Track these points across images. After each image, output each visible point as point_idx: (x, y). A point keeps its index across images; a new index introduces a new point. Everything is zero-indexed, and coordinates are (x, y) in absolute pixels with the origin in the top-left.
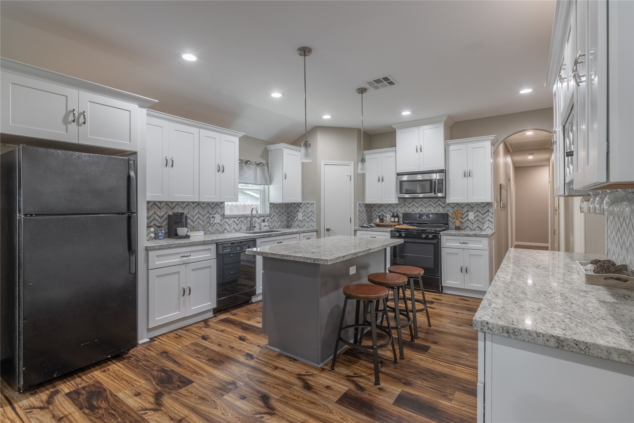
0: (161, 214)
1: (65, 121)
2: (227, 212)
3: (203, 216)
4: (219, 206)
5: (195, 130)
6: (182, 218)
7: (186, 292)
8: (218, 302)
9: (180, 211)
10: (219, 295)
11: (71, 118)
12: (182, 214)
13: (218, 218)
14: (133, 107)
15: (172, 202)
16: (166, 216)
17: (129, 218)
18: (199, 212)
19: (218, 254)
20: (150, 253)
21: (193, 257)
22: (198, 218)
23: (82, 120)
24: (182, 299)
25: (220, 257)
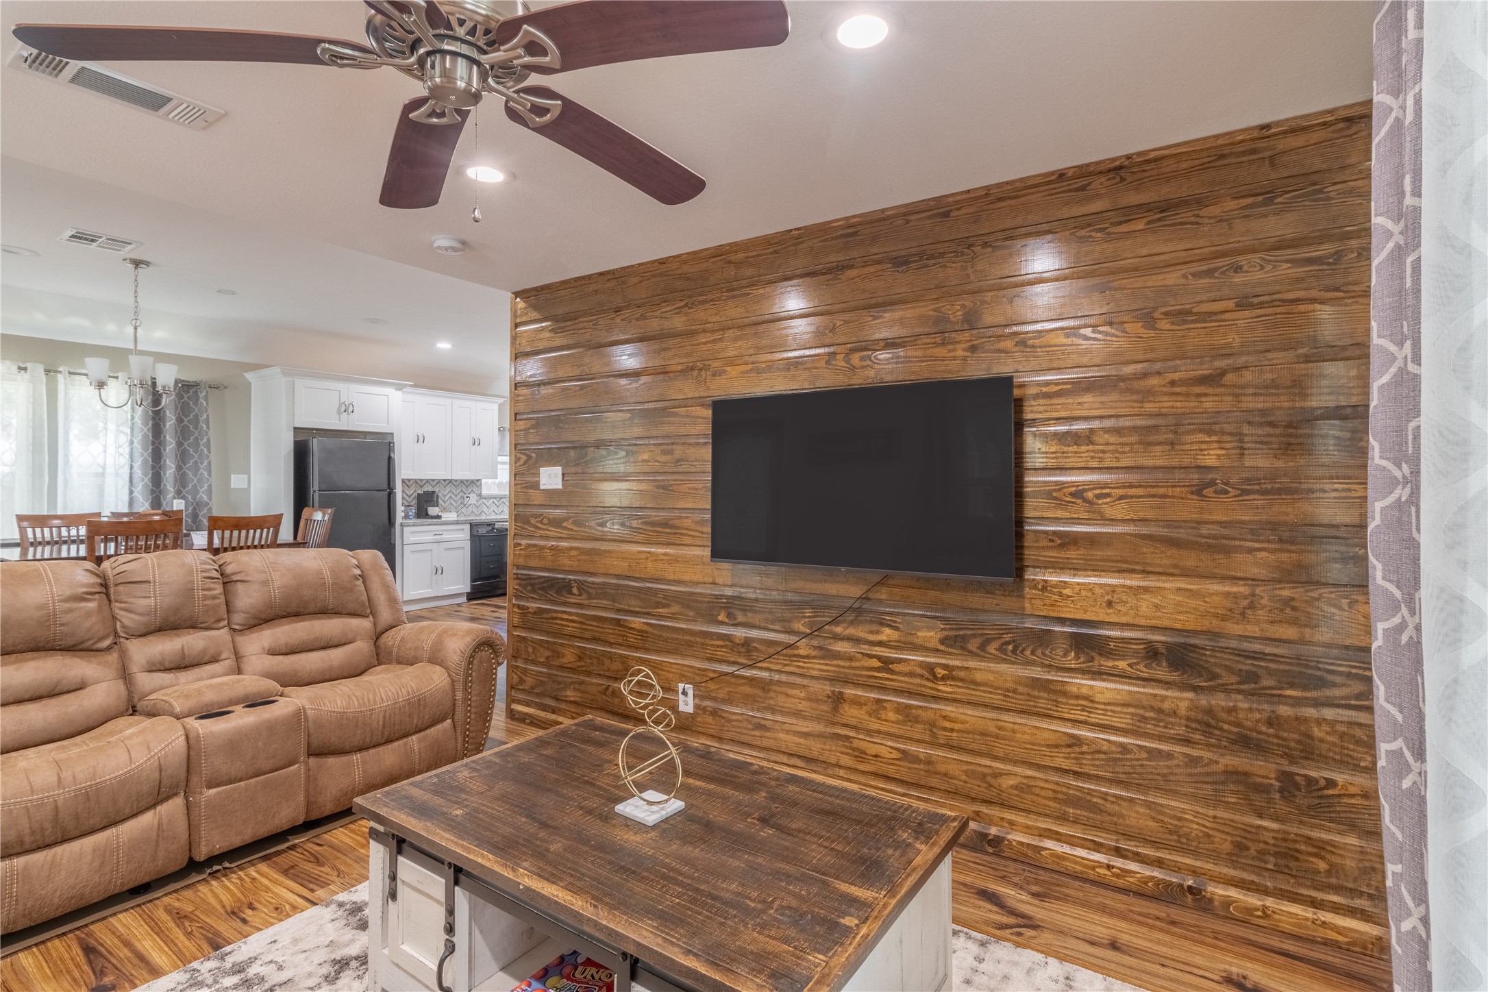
0: (409, 493)
1: (339, 413)
2: (485, 492)
3: (456, 496)
4: (475, 483)
5: (447, 401)
6: (432, 497)
7: (438, 571)
8: (473, 587)
9: (430, 489)
10: (473, 580)
11: (343, 409)
12: (433, 492)
13: (473, 498)
14: (391, 391)
15: (421, 480)
16: (415, 494)
17: (390, 494)
18: (451, 491)
19: (472, 536)
20: (405, 529)
21: (446, 536)
22: (450, 497)
23: (351, 410)
24: (435, 577)
25: (474, 537)
